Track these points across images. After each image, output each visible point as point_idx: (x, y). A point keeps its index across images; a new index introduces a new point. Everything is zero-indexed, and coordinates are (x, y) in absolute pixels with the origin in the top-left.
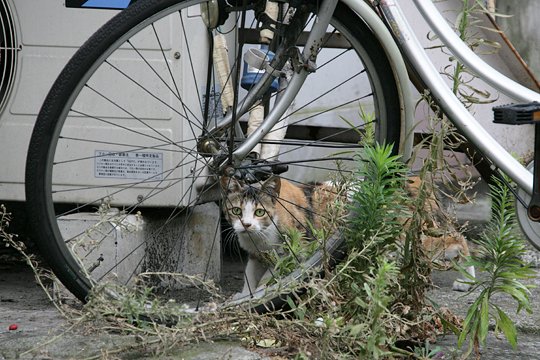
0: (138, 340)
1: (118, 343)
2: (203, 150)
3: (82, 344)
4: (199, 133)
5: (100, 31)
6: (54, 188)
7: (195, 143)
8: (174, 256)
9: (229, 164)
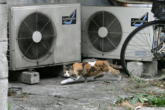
0: (138, 85)
1: (135, 85)
2: (152, 52)
3: (129, 85)
4: (151, 49)
5: (134, 30)
6: (125, 57)
7: (151, 50)
8: (148, 70)
9: (156, 54)
